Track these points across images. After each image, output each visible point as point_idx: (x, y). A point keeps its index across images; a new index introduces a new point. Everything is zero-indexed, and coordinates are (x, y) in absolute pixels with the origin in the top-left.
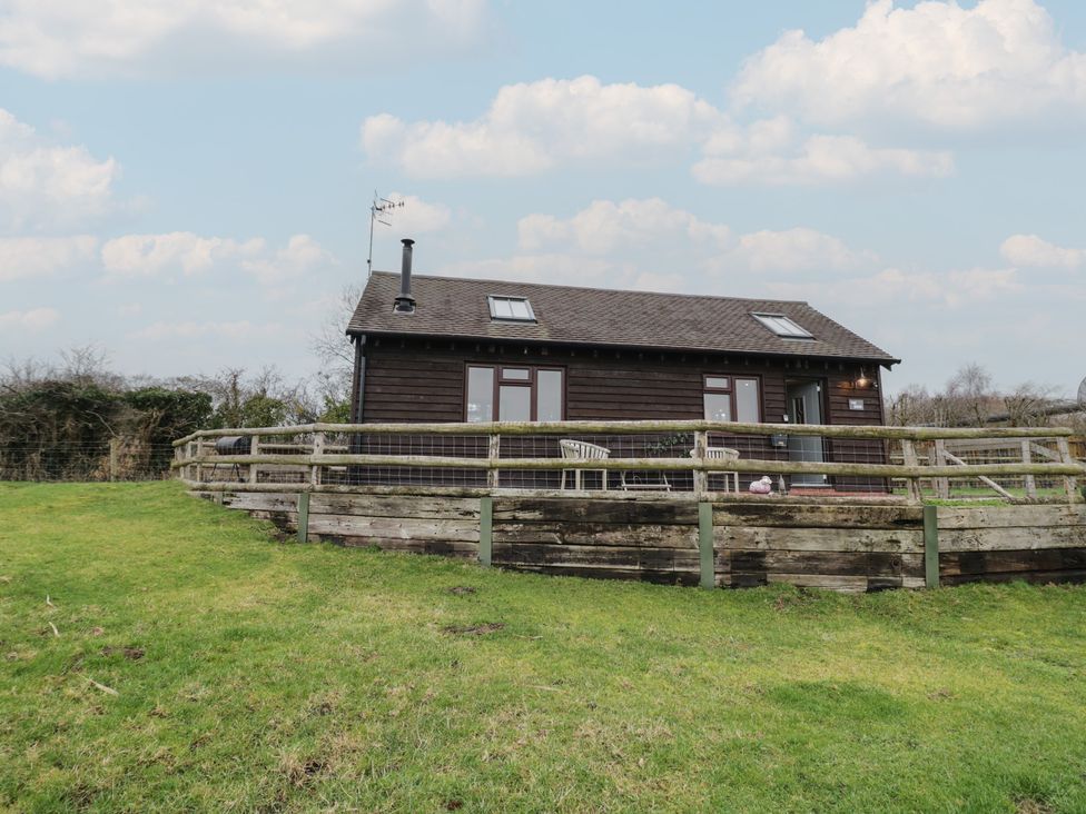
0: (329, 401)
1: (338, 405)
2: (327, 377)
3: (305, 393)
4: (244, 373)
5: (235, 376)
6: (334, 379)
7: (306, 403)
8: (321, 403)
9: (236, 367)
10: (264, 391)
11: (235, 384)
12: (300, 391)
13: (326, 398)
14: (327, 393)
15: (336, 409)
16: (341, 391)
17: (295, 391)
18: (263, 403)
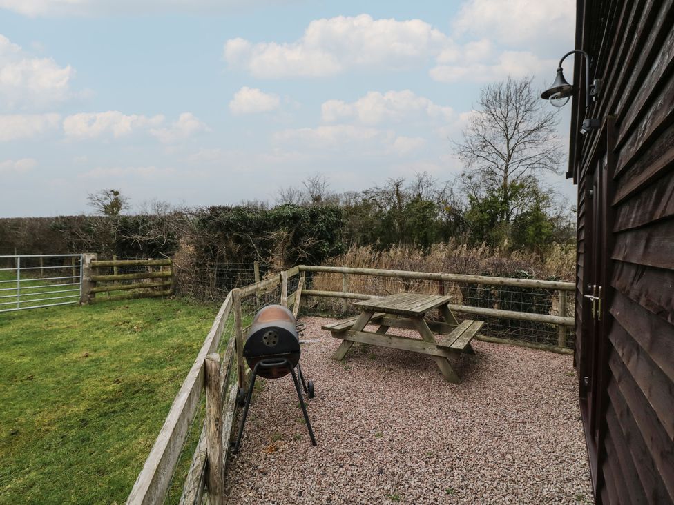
0: (472, 200)
1: (481, 201)
2: (470, 178)
3: (452, 194)
4: (403, 183)
5: (398, 186)
6: (477, 178)
7: (454, 202)
8: (466, 201)
9: (396, 178)
10: (419, 195)
11: (397, 191)
12: (448, 192)
13: (470, 196)
14: (471, 192)
15: (479, 205)
16: (483, 189)
17: (443, 193)
18: (418, 205)
